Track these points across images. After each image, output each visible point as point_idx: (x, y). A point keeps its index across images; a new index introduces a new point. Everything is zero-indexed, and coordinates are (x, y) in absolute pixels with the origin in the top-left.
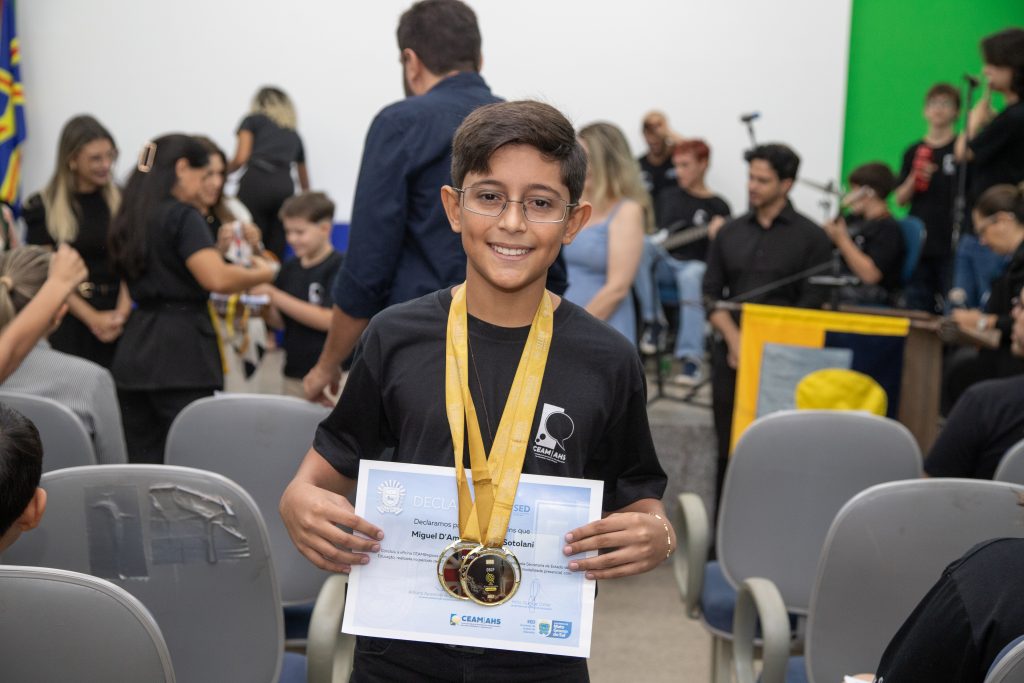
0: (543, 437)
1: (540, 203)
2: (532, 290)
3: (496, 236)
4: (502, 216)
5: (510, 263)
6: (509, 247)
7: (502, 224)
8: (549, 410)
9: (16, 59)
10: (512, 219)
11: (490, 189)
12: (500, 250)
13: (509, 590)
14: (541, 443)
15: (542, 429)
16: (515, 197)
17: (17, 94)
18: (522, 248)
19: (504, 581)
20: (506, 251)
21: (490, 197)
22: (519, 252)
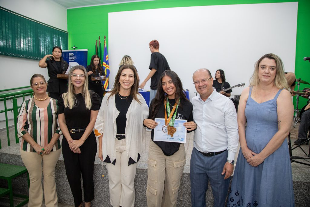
9: (107, 60)
17: (107, 67)
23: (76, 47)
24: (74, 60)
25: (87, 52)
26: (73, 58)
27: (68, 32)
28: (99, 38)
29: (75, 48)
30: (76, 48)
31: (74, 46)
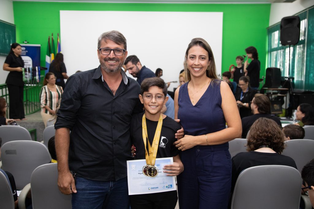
0: (162, 143)
1: (159, 97)
2: (158, 114)
3: (151, 104)
4: (151, 100)
5: (153, 109)
6: (153, 106)
7: (152, 101)
8: (163, 138)
10: (154, 100)
11: (149, 95)
12: (151, 106)
13: (156, 174)
14: (161, 144)
15: (161, 141)
16: (154, 96)
18: (156, 106)
19: (155, 172)
20: (153, 107)
21: (149, 96)
22: (155, 107)
23: (28, 41)
24: (25, 54)
25: (39, 48)
26: (24, 52)
27: (14, 25)
28: (52, 35)
29: (26, 42)
30: (28, 43)
31: (26, 41)
